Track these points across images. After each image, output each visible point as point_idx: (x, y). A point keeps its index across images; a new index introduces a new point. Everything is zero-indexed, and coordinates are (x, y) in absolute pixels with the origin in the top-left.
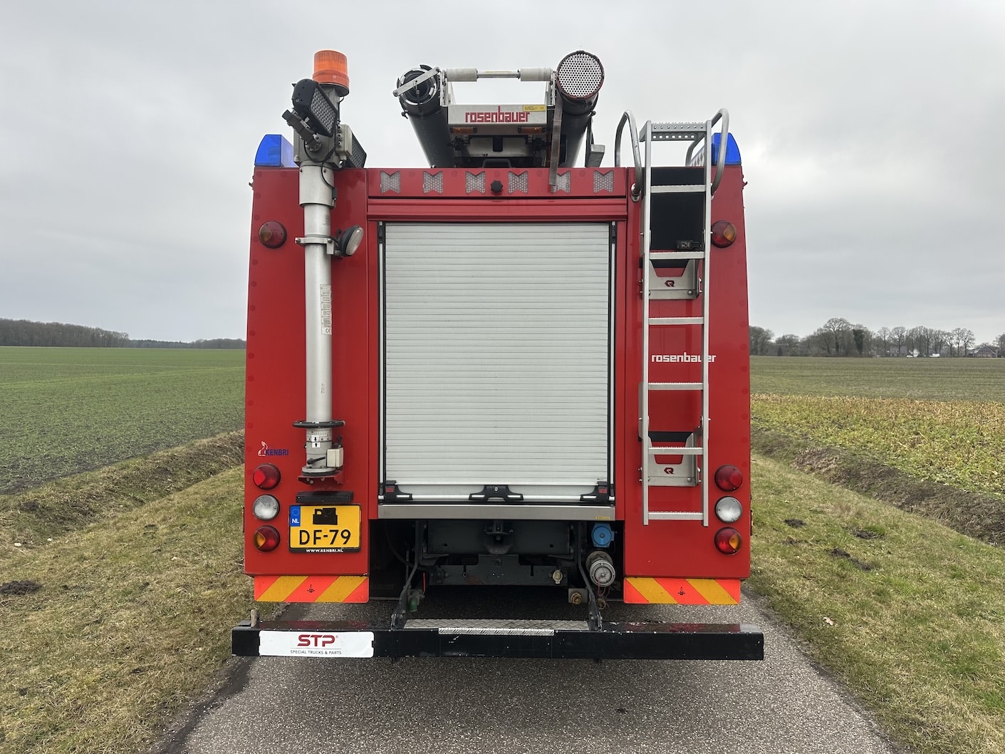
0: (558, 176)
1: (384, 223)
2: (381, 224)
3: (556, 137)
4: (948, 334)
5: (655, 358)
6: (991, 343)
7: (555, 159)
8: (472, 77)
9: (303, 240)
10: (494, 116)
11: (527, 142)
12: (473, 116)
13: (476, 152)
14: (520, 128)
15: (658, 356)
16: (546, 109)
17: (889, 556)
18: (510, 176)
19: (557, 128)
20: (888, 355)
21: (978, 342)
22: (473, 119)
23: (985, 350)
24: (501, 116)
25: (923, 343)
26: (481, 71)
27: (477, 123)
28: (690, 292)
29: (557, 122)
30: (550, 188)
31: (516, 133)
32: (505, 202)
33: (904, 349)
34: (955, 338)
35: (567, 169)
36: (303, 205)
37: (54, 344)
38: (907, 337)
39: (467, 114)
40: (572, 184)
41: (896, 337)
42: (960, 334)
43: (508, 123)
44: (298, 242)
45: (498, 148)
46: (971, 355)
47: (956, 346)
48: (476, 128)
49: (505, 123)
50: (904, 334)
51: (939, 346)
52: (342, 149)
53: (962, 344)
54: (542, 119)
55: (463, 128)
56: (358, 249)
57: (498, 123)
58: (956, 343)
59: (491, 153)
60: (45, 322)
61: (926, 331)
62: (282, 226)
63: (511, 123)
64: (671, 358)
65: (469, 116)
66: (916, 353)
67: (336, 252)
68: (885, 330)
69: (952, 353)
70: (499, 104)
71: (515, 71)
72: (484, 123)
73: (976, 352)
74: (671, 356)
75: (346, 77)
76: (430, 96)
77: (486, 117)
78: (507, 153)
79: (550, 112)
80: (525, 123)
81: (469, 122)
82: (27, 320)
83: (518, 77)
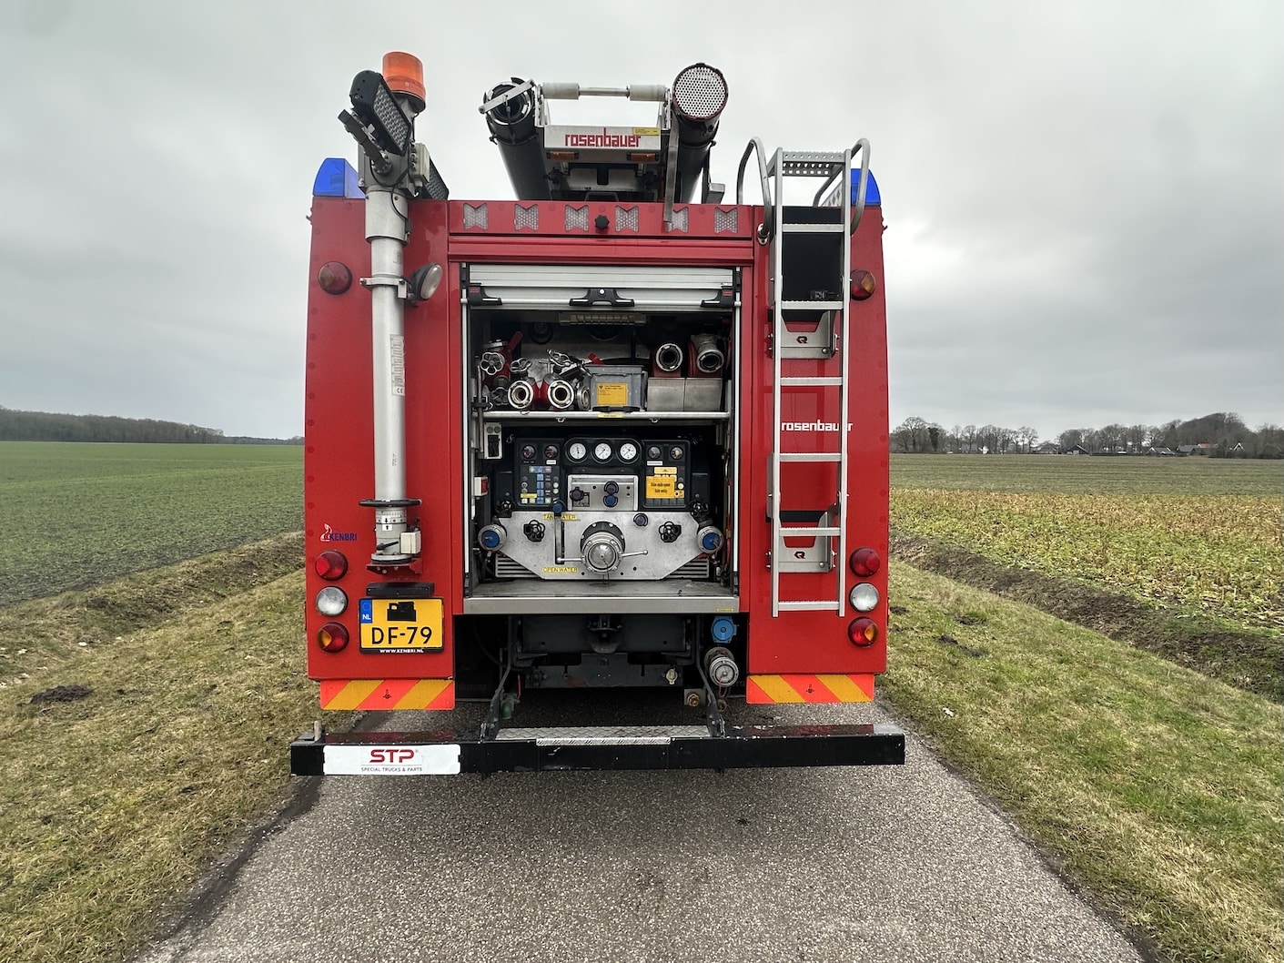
0: (673, 213)
1: (468, 264)
2: (464, 266)
3: (672, 165)
4: (1015, 432)
5: (785, 426)
6: (1052, 442)
7: (670, 191)
8: (573, 93)
9: (369, 281)
10: (599, 139)
11: (636, 176)
12: (575, 139)
13: (576, 184)
14: (629, 154)
15: (788, 424)
16: (659, 133)
17: (995, 641)
18: (618, 212)
19: (673, 154)
20: (960, 452)
21: (1041, 441)
22: (575, 142)
23: (1047, 447)
24: (607, 139)
25: (992, 441)
26: (583, 87)
27: (579, 147)
28: (824, 350)
29: (674, 147)
30: (664, 224)
31: (624, 160)
32: (612, 241)
33: (974, 447)
34: (1021, 436)
35: (685, 205)
36: (370, 240)
37: (147, 441)
38: (978, 435)
39: (567, 136)
40: (690, 222)
41: (968, 435)
42: (1026, 433)
43: (614, 148)
44: (364, 283)
45: (603, 180)
46: (1034, 452)
47: (1021, 444)
48: (577, 153)
49: (612, 147)
50: (975, 432)
51: (1006, 442)
52: (417, 173)
53: (1026, 441)
54: (653, 144)
55: (561, 154)
56: (435, 292)
57: (603, 147)
58: (1022, 441)
59: (595, 187)
60: (137, 418)
61: (994, 429)
62: (346, 268)
63: (620, 148)
64: (804, 427)
65: (569, 139)
66: (985, 450)
67: (409, 295)
68: (957, 428)
69: (1018, 450)
70: (605, 125)
71: (624, 89)
72: (587, 147)
73: (1039, 449)
74: (803, 424)
75: (420, 86)
76: (523, 115)
77: (589, 141)
78: (614, 186)
79: (665, 138)
80: (635, 148)
81: (569, 146)
82: (118, 416)
83: (627, 94)
